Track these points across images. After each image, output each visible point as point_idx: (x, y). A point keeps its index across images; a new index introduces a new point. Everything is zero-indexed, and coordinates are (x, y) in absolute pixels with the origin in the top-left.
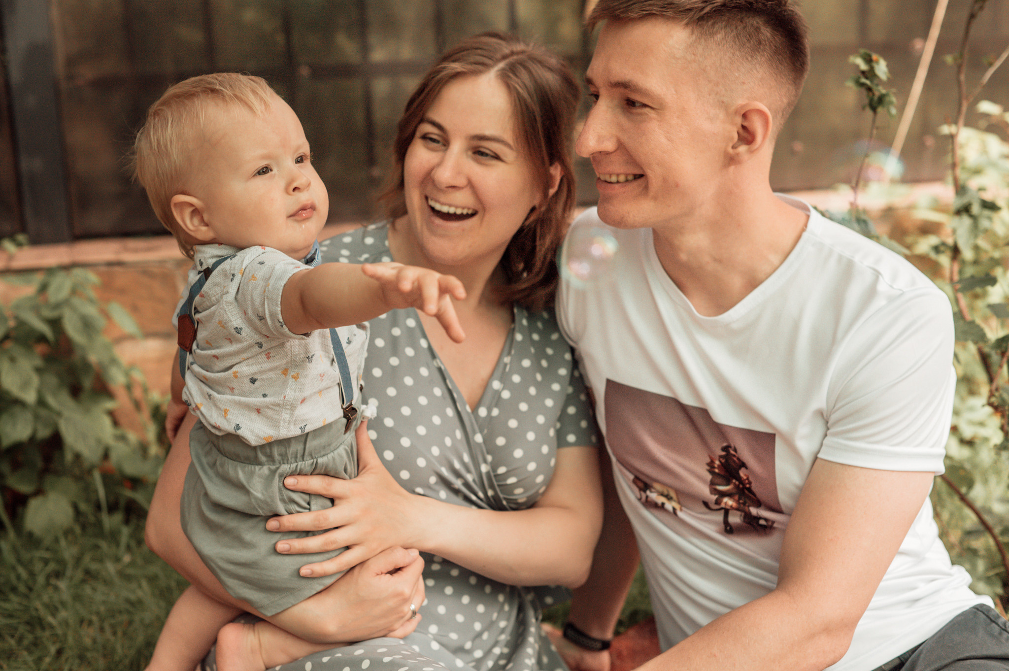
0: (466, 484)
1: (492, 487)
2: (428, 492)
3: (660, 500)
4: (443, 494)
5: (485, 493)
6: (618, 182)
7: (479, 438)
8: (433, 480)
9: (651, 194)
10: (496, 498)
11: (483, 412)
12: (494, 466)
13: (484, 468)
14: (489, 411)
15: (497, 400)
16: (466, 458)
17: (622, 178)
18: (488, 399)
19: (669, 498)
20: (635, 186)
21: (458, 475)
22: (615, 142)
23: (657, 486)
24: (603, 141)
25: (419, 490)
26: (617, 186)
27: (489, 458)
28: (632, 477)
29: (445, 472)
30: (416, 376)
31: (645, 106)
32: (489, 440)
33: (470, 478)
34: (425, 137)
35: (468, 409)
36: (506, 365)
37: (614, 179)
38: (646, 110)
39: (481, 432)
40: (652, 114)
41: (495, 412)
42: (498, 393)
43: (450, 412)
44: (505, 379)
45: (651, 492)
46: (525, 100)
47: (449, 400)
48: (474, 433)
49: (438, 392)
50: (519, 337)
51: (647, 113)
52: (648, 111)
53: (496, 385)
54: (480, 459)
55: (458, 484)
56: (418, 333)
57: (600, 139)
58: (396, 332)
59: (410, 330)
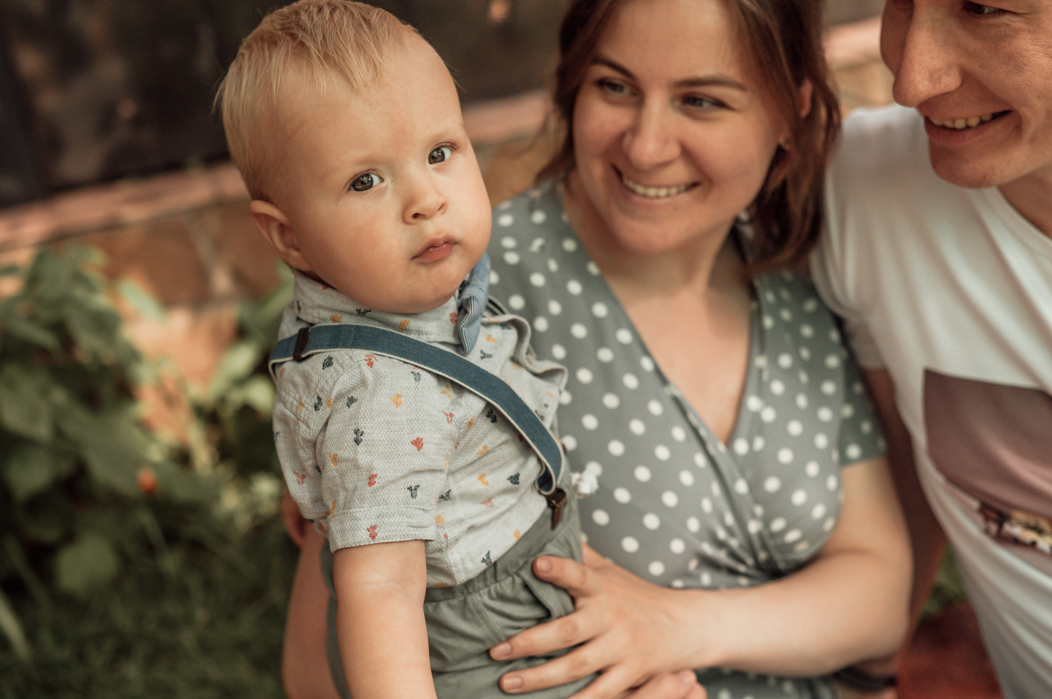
0: (733, 555)
1: (765, 547)
2: (691, 582)
3: (1029, 536)
4: (706, 578)
5: (755, 557)
6: (968, 127)
7: (741, 487)
8: (693, 564)
9: (1027, 136)
10: (770, 561)
11: (741, 447)
12: (767, 521)
13: (754, 527)
14: (751, 442)
15: (759, 427)
16: (729, 519)
17: (974, 122)
18: (745, 426)
19: (1039, 531)
20: (998, 130)
21: (720, 544)
22: (957, 73)
23: (1019, 516)
24: (940, 79)
25: (678, 583)
26: (968, 134)
27: (759, 510)
28: (975, 504)
29: (708, 549)
30: (646, 417)
31: (1002, 12)
32: (755, 486)
33: (734, 543)
34: (603, 84)
35: (721, 447)
36: (760, 371)
37: (960, 124)
38: (1005, 19)
39: (743, 475)
40: (1017, 23)
41: (759, 444)
42: (757, 415)
43: (700, 460)
44: (763, 392)
45: (1012, 525)
46: (754, 15)
47: (695, 444)
48: (735, 480)
49: (679, 434)
50: (768, 322)
51: (1008, 22)
52: (1009, 20)
53: (753, 403)
54: (747, 514)
55: (721, 556)
56: (637, 350)
57: (933, 76)
58: (605, 355)
59: (624, 347)
